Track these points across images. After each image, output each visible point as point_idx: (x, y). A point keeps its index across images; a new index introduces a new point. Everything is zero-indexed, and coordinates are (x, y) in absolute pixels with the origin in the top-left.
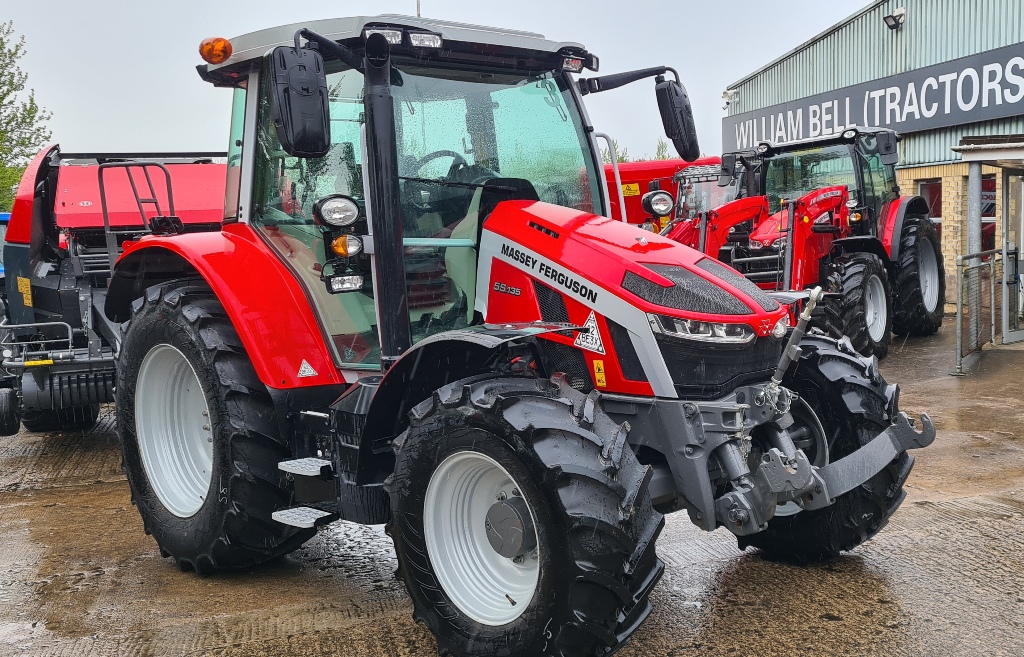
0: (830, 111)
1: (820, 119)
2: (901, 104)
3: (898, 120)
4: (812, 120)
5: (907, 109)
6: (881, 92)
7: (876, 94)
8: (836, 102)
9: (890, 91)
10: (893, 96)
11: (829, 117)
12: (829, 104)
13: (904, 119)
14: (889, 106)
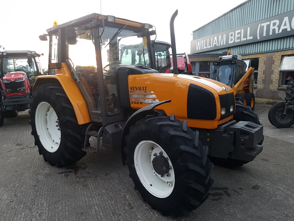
0: (240, 33)
1: (235, 37)
2: (279, 27)
3: (277, 32)
4: (230, 38)
5: (282, 27)
6: (268, 23)
7: (265, 25)
8: (243, 30)
9: (272, 22)
10: (274, 24)
11: (239, 35)
12: (239, 31)
13: (280, 31)
14: (272, 28)
